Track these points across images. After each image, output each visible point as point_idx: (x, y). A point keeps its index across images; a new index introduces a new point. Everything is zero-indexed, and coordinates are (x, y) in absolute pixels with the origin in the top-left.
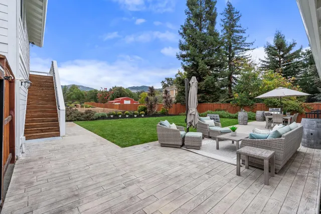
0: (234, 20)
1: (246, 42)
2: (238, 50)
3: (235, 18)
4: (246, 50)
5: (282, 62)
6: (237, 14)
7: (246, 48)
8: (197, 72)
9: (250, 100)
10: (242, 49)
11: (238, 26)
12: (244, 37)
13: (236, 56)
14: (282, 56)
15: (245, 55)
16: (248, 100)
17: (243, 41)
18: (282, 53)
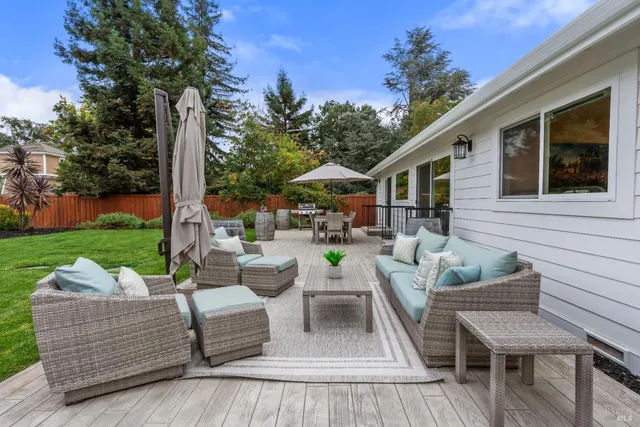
0: (208, 19)
1: (231, 73)
2: (218, 87)
3: (211, 15)
4: (232, 90)
5: (288, 126)
6: (214, 9)
7: (232, 86)
8: (134, 109)
9: (259, 189)
10: (225, 86)
11: (216, 36)
12: (228, 62)
13: (215, 97)
14: (288, 117)
15: (231, 99)
16: (255, 189)
17: (227, 70)
18: (288, 111)
